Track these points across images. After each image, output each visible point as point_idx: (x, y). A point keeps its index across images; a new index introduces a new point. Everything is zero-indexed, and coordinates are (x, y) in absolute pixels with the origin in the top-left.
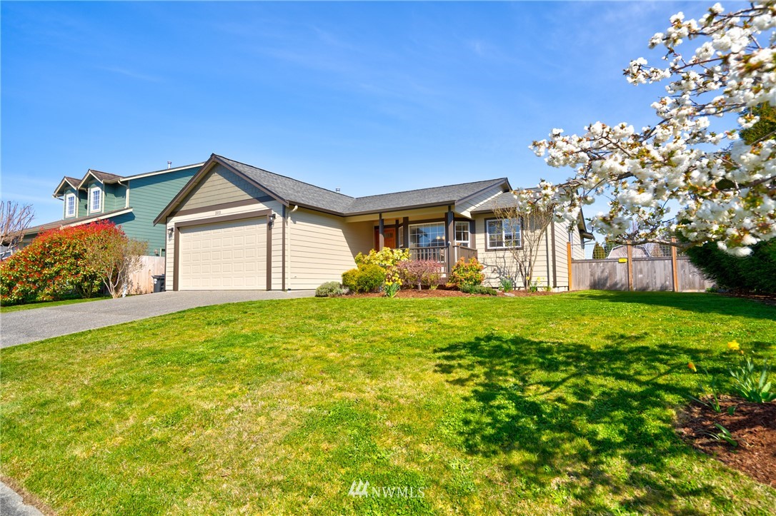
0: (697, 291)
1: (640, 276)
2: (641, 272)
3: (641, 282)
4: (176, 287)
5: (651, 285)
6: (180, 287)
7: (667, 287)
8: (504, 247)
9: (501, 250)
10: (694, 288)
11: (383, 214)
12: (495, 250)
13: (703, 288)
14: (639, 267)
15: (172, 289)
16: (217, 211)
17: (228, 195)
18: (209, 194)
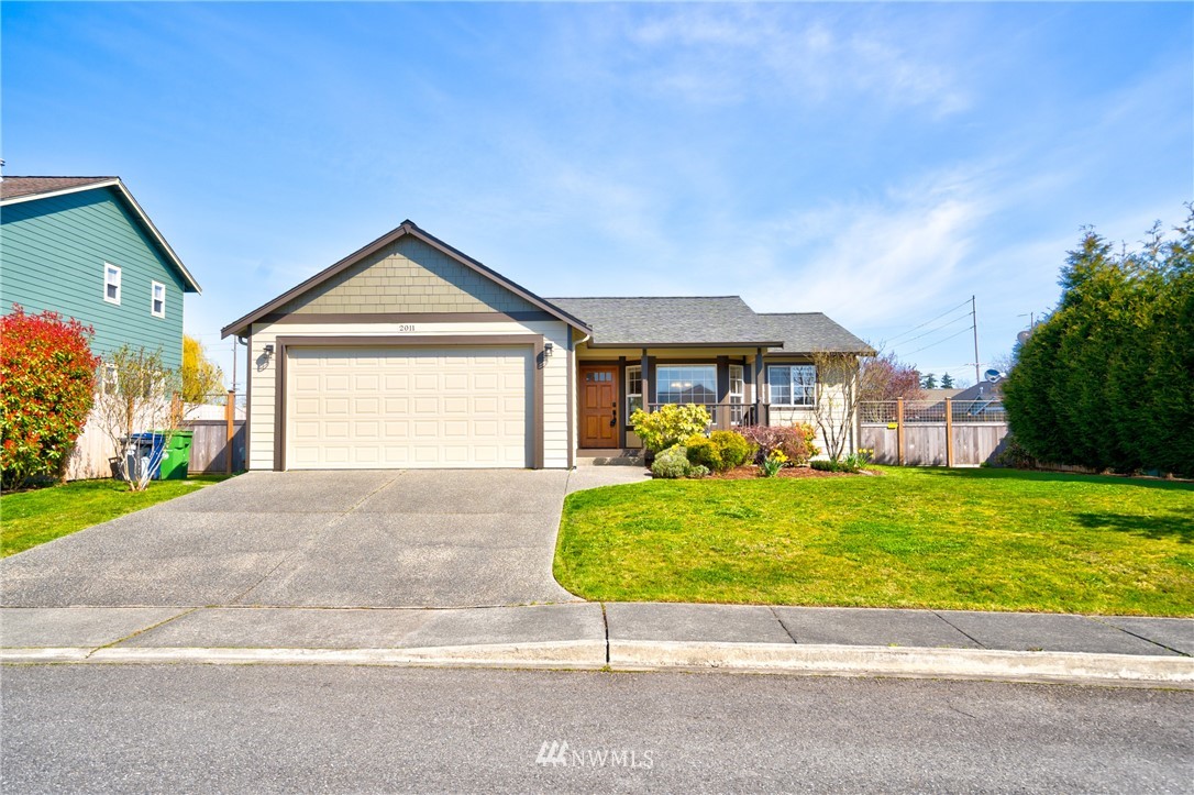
0: (971, 466)
1: (912, 447)
2: (913, 442)
3: (913, 455)
4: (279, 464)
5: (923, 459)
6: (290, 463)
7: (940, 462)
8: (793, 405)
9: (788, 409)
10: (968, 462)
11: (648, 350)
12: (780, 409)
13: (977, 463)
14: (910, 435)
15: (274, 470)
16: (404, 325)
17: (434, 299)
18: (380, 291)
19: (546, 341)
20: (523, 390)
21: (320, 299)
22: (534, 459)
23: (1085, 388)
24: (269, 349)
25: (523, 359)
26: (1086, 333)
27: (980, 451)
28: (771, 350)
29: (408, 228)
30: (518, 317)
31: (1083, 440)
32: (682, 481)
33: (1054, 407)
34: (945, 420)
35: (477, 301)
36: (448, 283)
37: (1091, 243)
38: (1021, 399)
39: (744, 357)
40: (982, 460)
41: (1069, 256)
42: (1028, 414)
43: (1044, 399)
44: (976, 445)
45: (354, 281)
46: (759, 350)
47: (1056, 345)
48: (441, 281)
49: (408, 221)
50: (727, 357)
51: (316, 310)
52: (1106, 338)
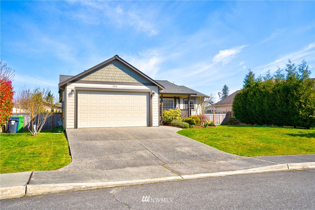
4: (76, 126)
6: (79, 126)
10: (218, 124)
15: (74, 128)
16: (114, 85)
17: (123, 78)
18: (107, 75)
19: (153, 92)
20: (146, 105)
21: (89, 76)
22: (150, 124)
23: (257, 106)
24: (72, 91)
25: (146, 96)
26: (254, 94)
27: (220, 121)
28: (192, 96)
29: (117, 57)
30: (145, 84)
31: (255, 118)
32: (188, 129)
33: (248, 111)
34: (213, 113)
35: (134, 79)
36: (126, 74)
37: (251, 73)
38: (239, 108)
39: (178, 97)
40: (221, 123)
41: (246, 76)
42: (241, 112)
43: (245, 109)
44: (219, 120)
45: (99, 71)
46: (189, 95)
47: (247, 96)
48: (125, 73)
49: (117, 55)
50: (176, 97)
51: (87, 80)
52: (260, 95)
